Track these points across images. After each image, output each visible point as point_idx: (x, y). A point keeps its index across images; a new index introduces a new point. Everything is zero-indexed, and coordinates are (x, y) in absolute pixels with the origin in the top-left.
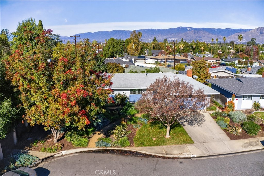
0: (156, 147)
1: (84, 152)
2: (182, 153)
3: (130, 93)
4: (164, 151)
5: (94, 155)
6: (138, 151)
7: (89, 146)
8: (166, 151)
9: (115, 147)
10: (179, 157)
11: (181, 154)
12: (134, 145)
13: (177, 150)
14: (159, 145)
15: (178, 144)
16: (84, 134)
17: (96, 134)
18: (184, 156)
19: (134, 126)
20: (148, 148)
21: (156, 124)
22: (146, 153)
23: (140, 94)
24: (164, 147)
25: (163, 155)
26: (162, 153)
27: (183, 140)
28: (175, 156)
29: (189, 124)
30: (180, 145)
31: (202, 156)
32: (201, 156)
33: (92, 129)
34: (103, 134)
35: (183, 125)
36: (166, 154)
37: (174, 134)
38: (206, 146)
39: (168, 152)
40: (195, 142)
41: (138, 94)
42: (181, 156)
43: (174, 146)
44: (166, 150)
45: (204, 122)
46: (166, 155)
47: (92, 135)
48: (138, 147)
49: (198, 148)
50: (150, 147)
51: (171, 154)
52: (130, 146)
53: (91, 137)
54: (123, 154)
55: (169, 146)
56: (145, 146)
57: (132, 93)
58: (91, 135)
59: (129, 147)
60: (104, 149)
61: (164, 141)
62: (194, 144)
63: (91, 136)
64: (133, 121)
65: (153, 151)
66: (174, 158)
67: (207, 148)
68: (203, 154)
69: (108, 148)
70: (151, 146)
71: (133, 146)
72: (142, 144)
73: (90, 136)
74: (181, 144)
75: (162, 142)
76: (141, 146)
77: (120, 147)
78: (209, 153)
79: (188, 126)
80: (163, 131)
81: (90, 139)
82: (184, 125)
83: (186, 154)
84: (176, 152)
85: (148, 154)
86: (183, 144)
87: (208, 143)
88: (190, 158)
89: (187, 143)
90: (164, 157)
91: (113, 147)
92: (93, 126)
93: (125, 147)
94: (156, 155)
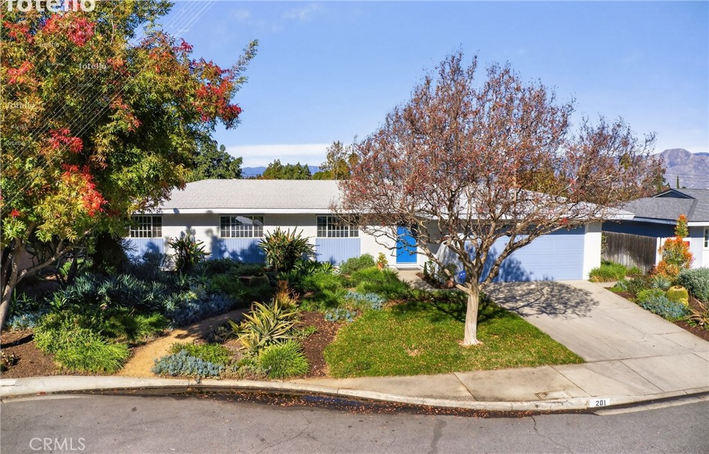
0: (424, 378)
1: (97, 392)
2: (545, 394)
3: (316, 235)
4: (462, 388)
5: (136, 402)
6: (342, 392)
7: (127, 373)
8: (474, 391)
9: (240, 378)
10: (540, 409)
11: (542, 396)
12: (328, 369)
13: (522, 385)
14: (439, 372)
15: (518, 367)
16: (116, 332)
17: (167, 335)
18: (562, 403)
19: (329, 314)
20: (391, 382)
21: (416, 310)
22: (383, 397)
23: (351, 235)
24: (461, 376)
25: (461, 402)
26: (456, 395)
27: (538, 352)
28: (517, 406)
29: (543, 312)
30: (530, 369)
31: (635, 401)
32: (632, 401)
33: (153, 319)
34: (197, 336)
35: (522, 315)
36: (476, 399)
37: (495, 335)
38: (637, 370)
39: (483, 393)
40: (587, 359)
41: (347, 236)
42: (545, 406)
43: (502, 372)
44: (471, 386)
45: (594, 306)
46: (477, 403)
47: (151, 338)
48: (343, 377)
49: (609, 377)
50: (398, 378)
51: (501, 400)
52: (310, 374)
53: (144, 344)
54: (273, 402)
55: (482, 374)
56: (377, 373)
57: (325, 233)
58: (144, 335)
59: (302, 377)
60: (188, 387)
61: (457, 357)
62: (585, 364)
63: (145, 340)
64: (323, 302)
65: (414, 390)
66: (517, 412)
67: (644, 374)
68: (639, 394)
69: (205, 382)
70: (399, 373)
71: (323, 375)
72: (363, 369)
73: (139, 339)
74: (532, 364)
75: (451, 360)
76: (359, 375)
77: (264, 378)
78: (660, 391)
79: (539, 316)
80: (445, 328)
81: (139, 348)
82: (527, 315)
83: (565, 395)
84: (516, 391)
85: (392, 403)
86: (540, 364)
87: (638, 360)
88: (589, 411)
89: (555, 362)
90: (465, 409)
91: (231, 378)
92: (162, 309)
93: (284, 376)
94: (430, 402)
